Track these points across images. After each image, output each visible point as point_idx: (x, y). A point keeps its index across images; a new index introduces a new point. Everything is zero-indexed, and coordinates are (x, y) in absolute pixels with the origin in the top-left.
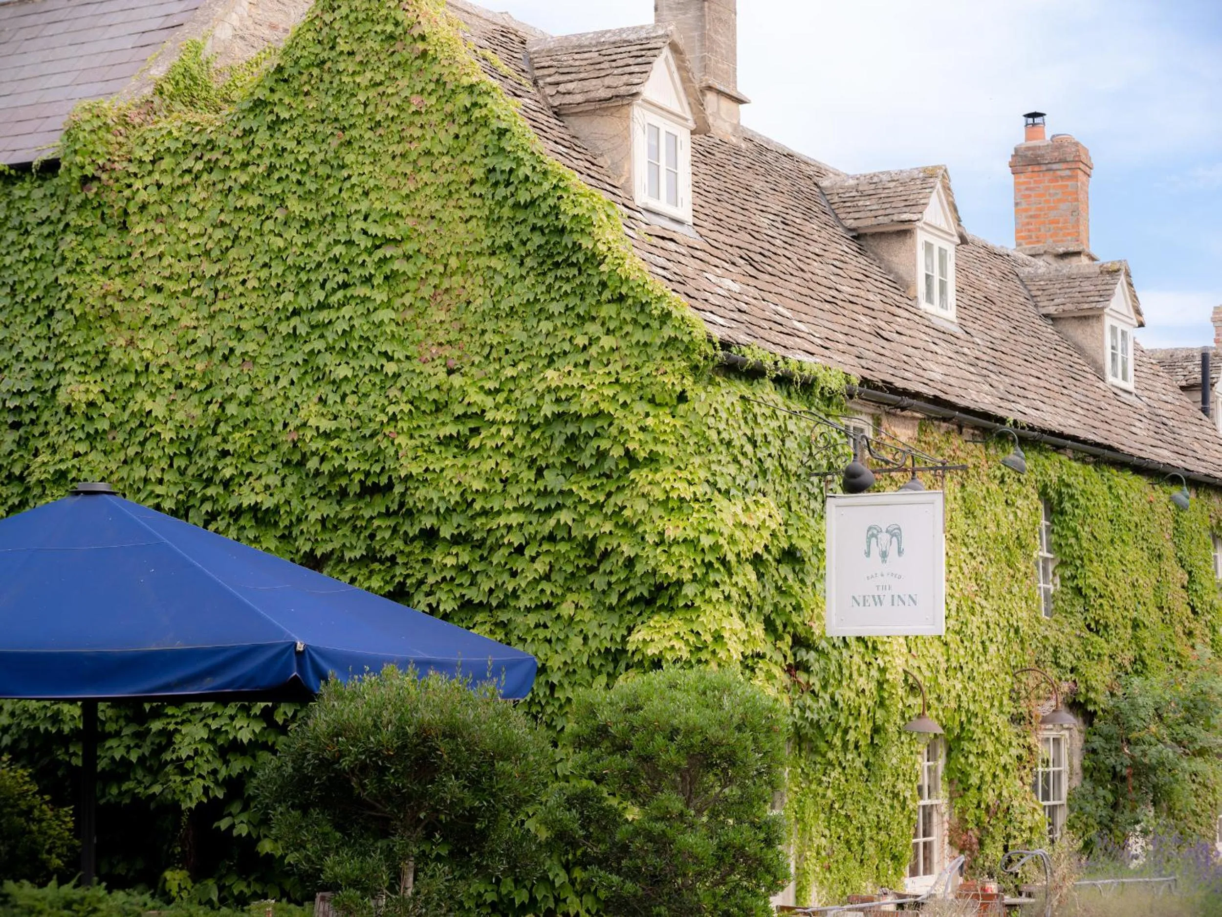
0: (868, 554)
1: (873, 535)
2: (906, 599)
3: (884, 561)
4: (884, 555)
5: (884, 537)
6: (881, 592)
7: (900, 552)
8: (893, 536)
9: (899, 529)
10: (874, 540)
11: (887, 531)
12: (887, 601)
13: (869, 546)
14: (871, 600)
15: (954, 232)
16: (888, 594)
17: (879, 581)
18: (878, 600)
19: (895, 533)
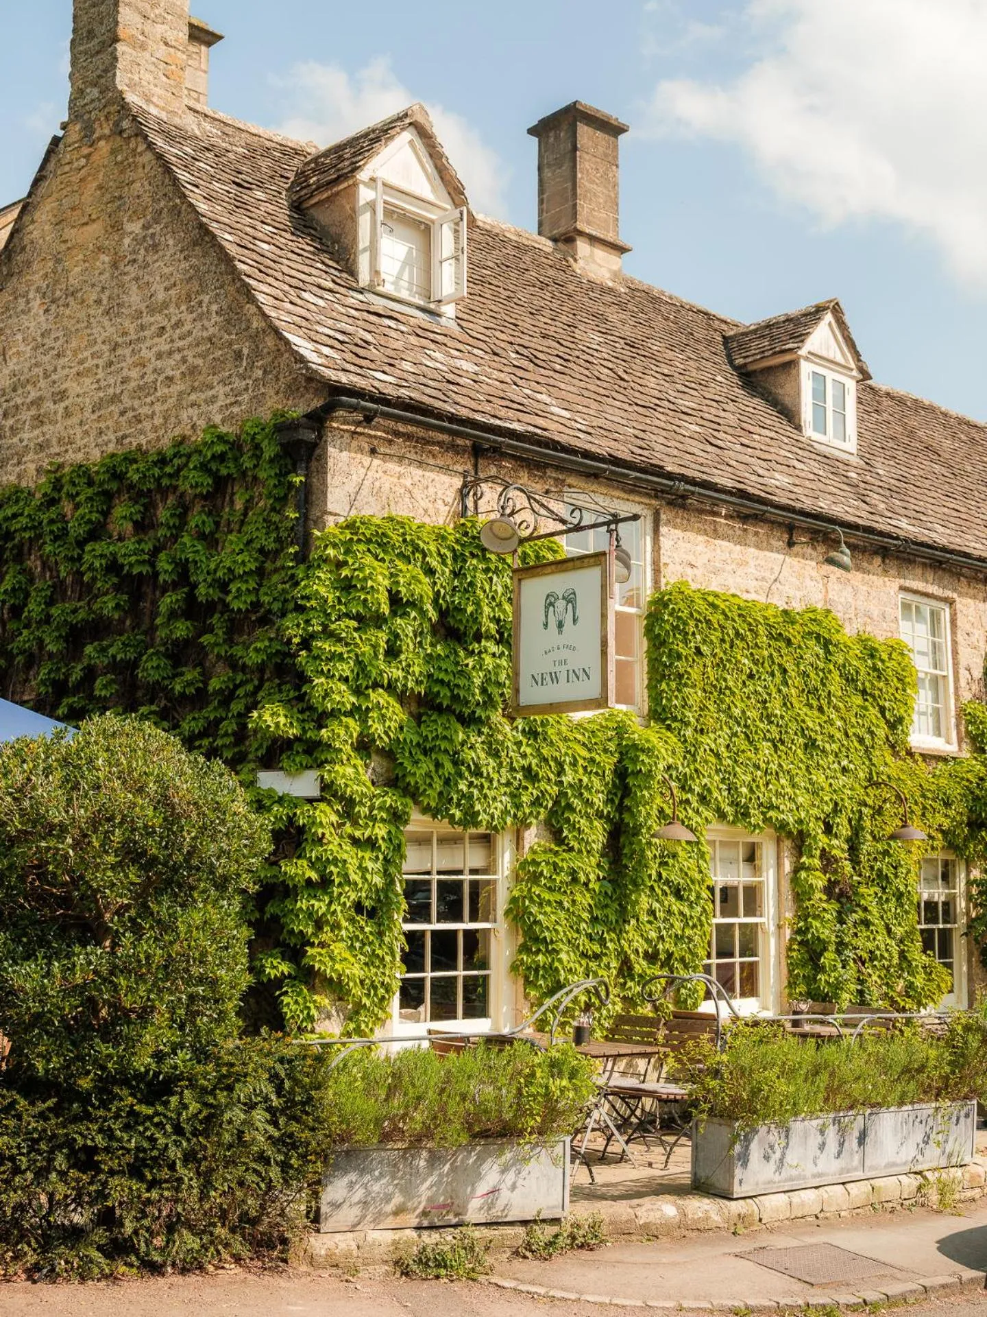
0: (546, 625)
1: (551, 604)
2: (581, 674)
3: (560, 632)
4: (560, 625)
5: (560, 604)
6: (557, 669)
7: (575, 621)
8: (568, 602)
9: (574, 593)
10: (551, 609)
11: (564, 598)
12: (563, 677)
13: (547, 616)
14: (548, 679)
15: (853, 366)
16: (564, 668)
17: (556, 655)
18: (555, 678)
19: (570, 599)
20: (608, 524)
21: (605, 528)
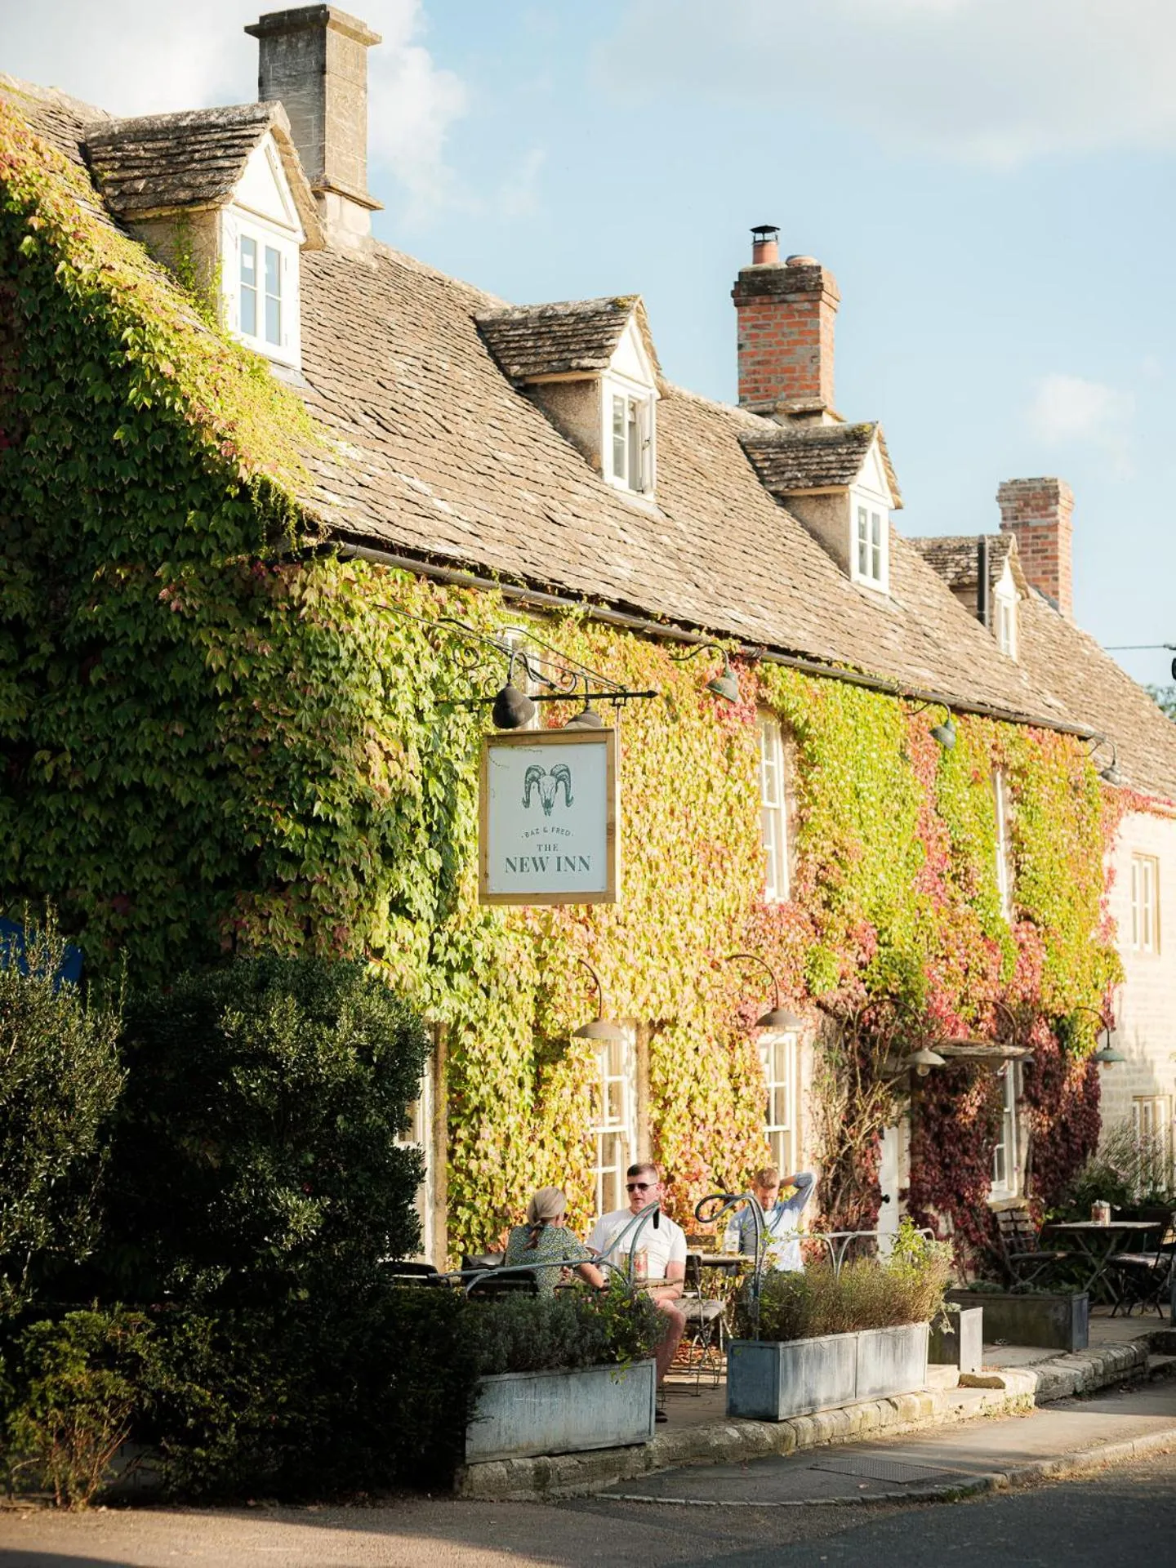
0: (527, 803)
1: (535, 779)
2: (577, 864)
3: (548, 813)
4: (548, 805)
5: (548, 781)
6: (543, 854)
7: (568, 802)
8: (559, 779)
9: (567, 770)
10: (534, 785)
11: (552, 774)
12: (551, 865)
13: (528, 793)
14: (530, 864)
15: (652, 383)
16: (553, 855)
17: (541, 839)
18: (540, 864)
19: (562, 776)
20: (614, 696)
21: (611, 700)
